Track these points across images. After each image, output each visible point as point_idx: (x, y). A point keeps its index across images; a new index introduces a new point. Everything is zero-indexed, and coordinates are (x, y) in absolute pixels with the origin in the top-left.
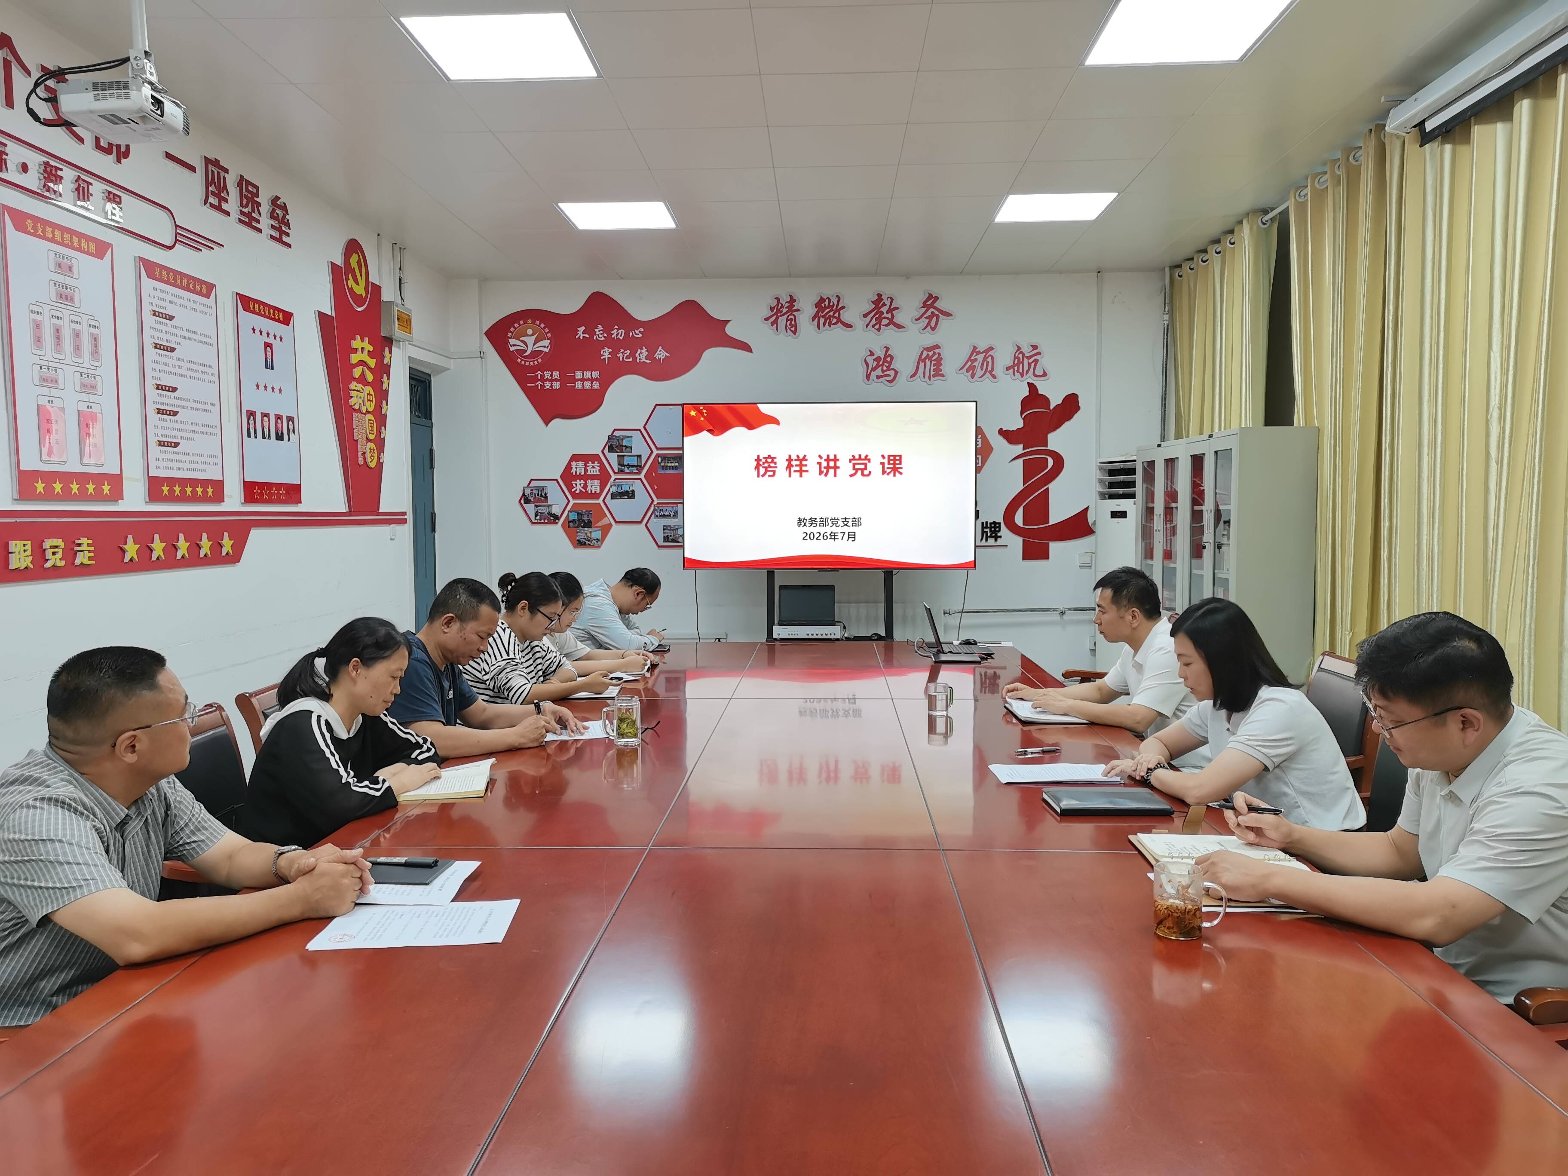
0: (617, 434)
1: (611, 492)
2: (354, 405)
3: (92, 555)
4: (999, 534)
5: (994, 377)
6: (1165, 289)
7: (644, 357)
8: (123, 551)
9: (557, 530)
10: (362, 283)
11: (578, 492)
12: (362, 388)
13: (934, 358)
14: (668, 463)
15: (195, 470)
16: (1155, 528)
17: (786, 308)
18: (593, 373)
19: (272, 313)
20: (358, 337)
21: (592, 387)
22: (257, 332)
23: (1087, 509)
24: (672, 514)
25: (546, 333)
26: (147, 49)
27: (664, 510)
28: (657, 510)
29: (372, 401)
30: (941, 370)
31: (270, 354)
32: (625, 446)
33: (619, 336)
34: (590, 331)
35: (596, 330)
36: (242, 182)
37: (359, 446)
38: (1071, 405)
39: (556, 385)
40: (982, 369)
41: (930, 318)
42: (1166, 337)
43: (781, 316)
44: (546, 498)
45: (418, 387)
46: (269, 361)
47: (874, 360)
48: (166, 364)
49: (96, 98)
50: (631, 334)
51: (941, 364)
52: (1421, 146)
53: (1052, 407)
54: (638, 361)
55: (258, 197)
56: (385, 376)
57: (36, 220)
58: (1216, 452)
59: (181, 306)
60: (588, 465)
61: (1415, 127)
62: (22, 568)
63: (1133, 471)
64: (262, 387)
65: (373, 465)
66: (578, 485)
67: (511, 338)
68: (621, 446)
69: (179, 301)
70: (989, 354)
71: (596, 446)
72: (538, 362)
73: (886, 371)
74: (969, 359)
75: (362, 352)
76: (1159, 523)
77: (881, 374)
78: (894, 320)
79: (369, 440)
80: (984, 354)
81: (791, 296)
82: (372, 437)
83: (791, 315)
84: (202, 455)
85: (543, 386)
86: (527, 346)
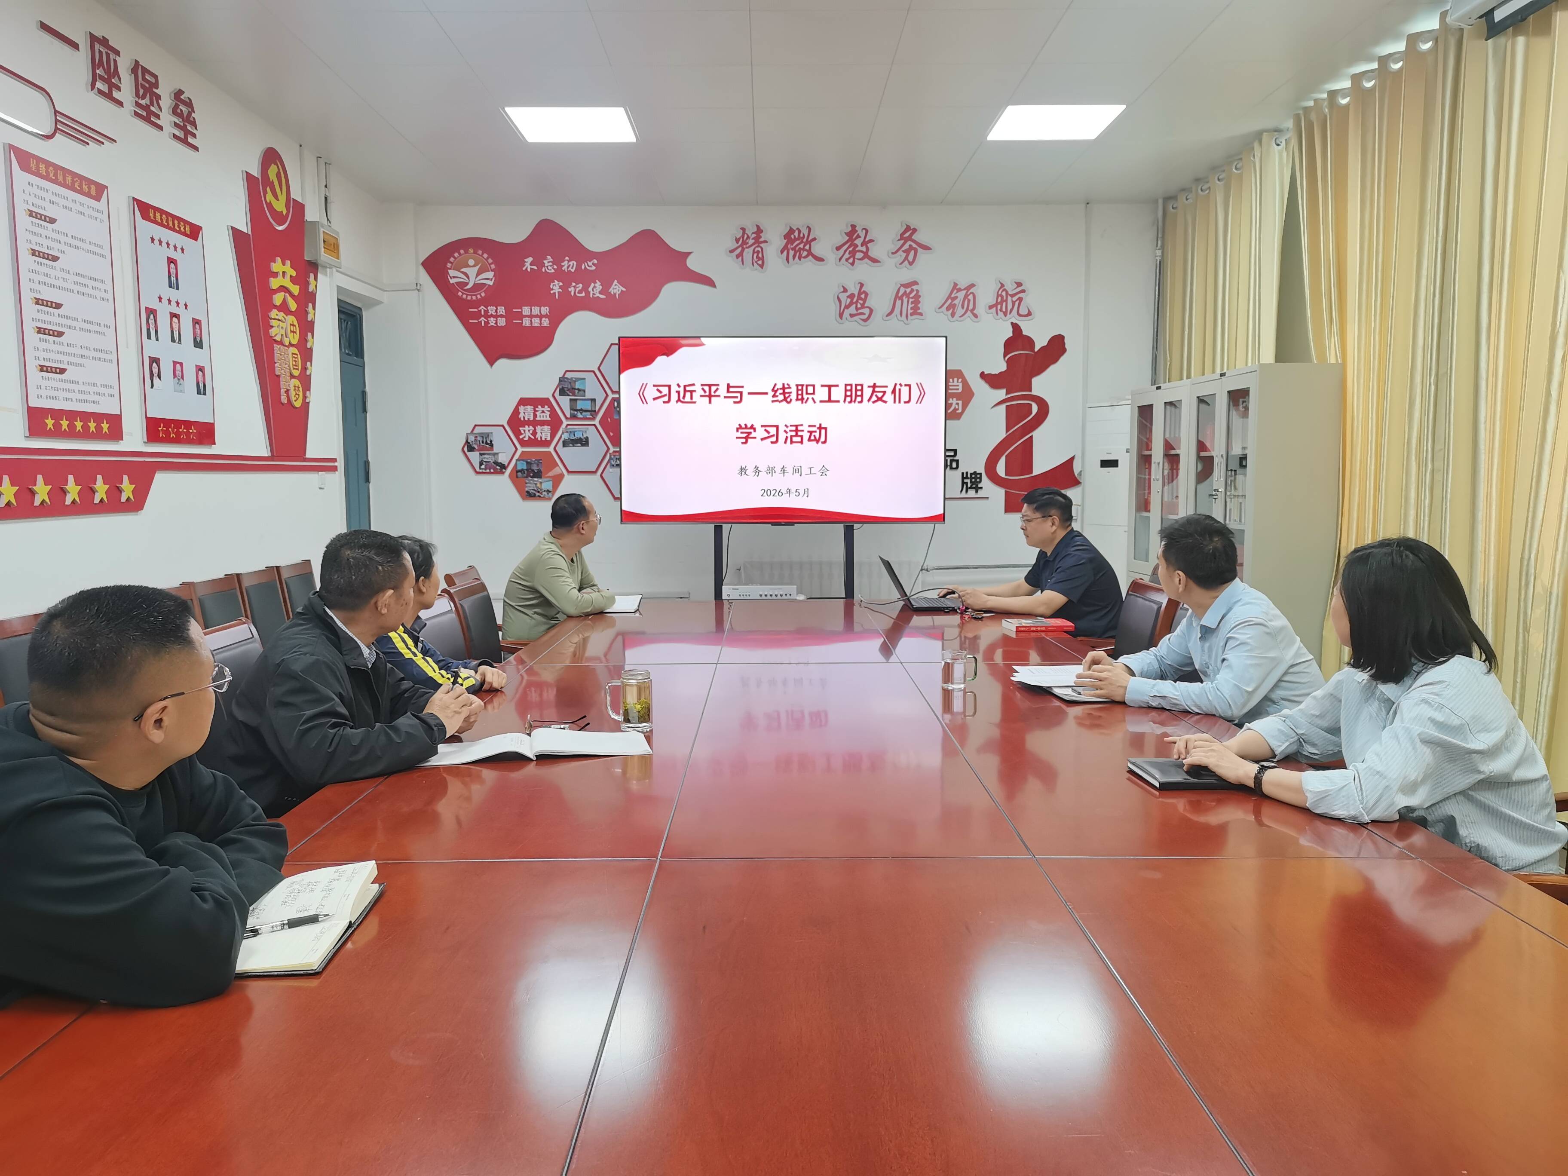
0: (568, 375)
1: (562, 439)
2: (276, 335)
4: (979, 486)
5: (976, 316)
6: (1158, 223)
7: (598, 291)
9: (504, 481)
10: (283, 198)
11: (526, 439)
12: (283, 317)
13: (912, 295)
15: (86, 401)
16: (1153, 477)
17: (753, 239)
18: (542, 308)
19: (176, 225)
20: (279, 259)
21: (541, 324)
22: (159, 245)
23: (1072, 459)
25: (490, 264)
28: (612, 459)
29: (295, 332)
31: (175, 271)
32: (579, 390)
33: (570, 269)
34: (539, 262)
35: (545, 262)
36: (136, 68)
37: (282, 383)
38: (1057, 347)
39: (502, 322)
40: (963, 308)
41: (907, 252)
42: (1157, 275)
43: (746, 248)
44: (492, 445)
45: (347, 323)
47: (848, 297)
48: (46, 275)
50: (583, 267)
51: (920, 302)
52: (1485, 41)
53: (1036, 349)
54: (591, 296)
56: (310, 305)
58: (1229, 392)
60: (537, 409)
61: (1480, 17)
65: (298, 404)
66: (527, 431)
67: (450, 269)
68: (573, 388)
69: (62, 202)
70: (971, 291)
71: (546, 389)
72: (481, 296)
73: (860, 309)
74: (949, 297)
75: (284, 276)
76: (1157, 469)
77: (855, 312)
78: (870, 254)
79: (292, 376)
80: (965, 292)
81: (758, 227)
82: (296, 373)
83: (758, 246)
84: (95, 385)
85: (487, 323)
86: (468, 278)
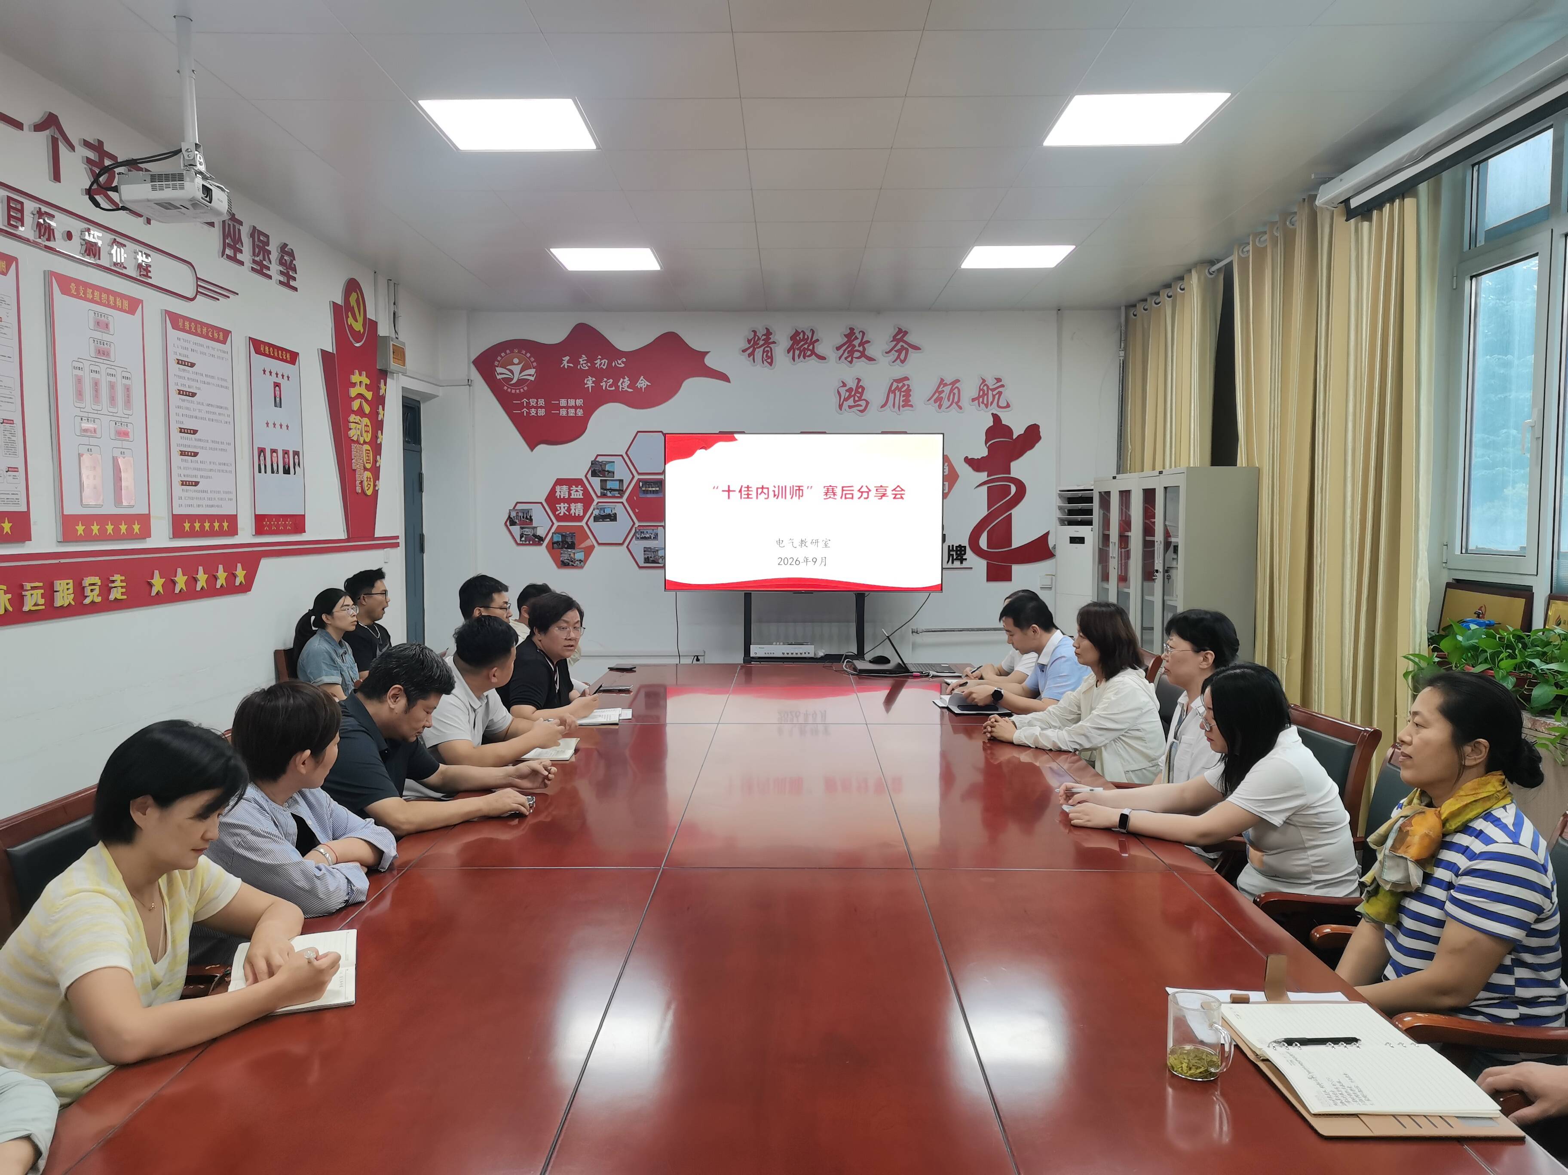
0: (600, 459)
1: (594, 515)
2: (353, 436)
3: (124, 590)
4: (964, 558)
5: (960, 408)
6: (1121, 327)
7: (626, 386)
8: (151, 585)
9: (541, 553)
10: (360, 319)
11: (562, 514)
12: (360, 420)
13: (903, 390)
14: (649, 487)
15: (212, 506)
16: (1111, 555)
17: (763, 340)
18: (577, 400)
19: (280, 354)
20: (357, 372)
21: (576, 414)
22: (267, 373)
23: (1048, 533)
24: (653, 536)
25: (532, 362)
26: (198, 143)
27: (645, 532)
28: (638, 532)
29: (369, 432)
30: (910, 401)
31: (279, 393)
32: (608, 471)
33: (602, 366)
34: (574, 360)
35: (580, 360)
36: (255, 233)
37: (357, 476)
38: (1032, 435)
39: (542, 412)
40: (949, 400)
41: (899, 352)
42: (1121, 372)
43: (757, 348)
44: (531, 520)
45: (409, 415)
46: (278, 399)
47: (846, 391)
48: (187, 408)
49: (154, 188)
50: (613, 364)
51: (910, 396)
52: (1347, 220)
53: (1014, 437)
54: (620, 390)
55: (268, 246)
56: (381, 407)
57: (78, 282)
58: (1166, 488)
59: (201, 353)
60: (572, 489)
61: (1341, 203)
62: (65, 606)
63: (1090, 500)
64: (271, 425)
65: (369, 492)
66: (562, 508)
67: (497, 366)
68: (603, 470)
69: (199, 349)
70: (957, 385)
71: (580, 471)
72: (524, 390)
73: (858, 401)
74: (937, 391)
75: (360, 386)
76: (1114, 550)
77: (853, 404)
78: (866, 353)
79: (365, 469)
80: (951, 386)
81: (767, 330)
82: (368, 466)
83: (768, 347)
84: (219, 492)
85: (528, 413)
86: (513, 374)
